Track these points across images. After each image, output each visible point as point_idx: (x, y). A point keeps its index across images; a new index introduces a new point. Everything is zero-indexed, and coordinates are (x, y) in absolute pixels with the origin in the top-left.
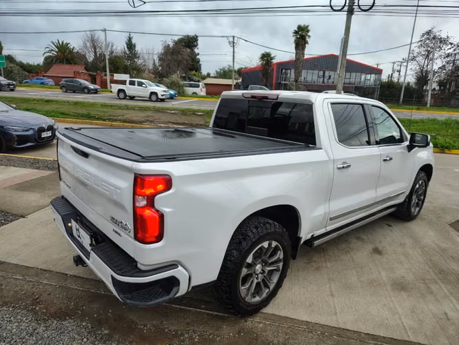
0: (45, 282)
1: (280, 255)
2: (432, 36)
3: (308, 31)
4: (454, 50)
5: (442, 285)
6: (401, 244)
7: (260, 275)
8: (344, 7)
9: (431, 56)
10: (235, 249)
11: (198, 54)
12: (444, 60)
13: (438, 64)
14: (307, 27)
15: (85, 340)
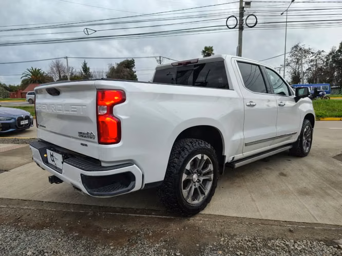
0: (26, 207)
1: (211, 167)
2: (299, 48)
3: (212, 50)
4: (316, 57)
5: (335, 190)
6: (300, 170)
7: (197, 183)
8: (236, 25)
9: (300, 62)
10: (176, 158)
11: (135, 72)
12: (310, 64)
13: (305, 67)
14: (212, 47)
15: (60, 240)
